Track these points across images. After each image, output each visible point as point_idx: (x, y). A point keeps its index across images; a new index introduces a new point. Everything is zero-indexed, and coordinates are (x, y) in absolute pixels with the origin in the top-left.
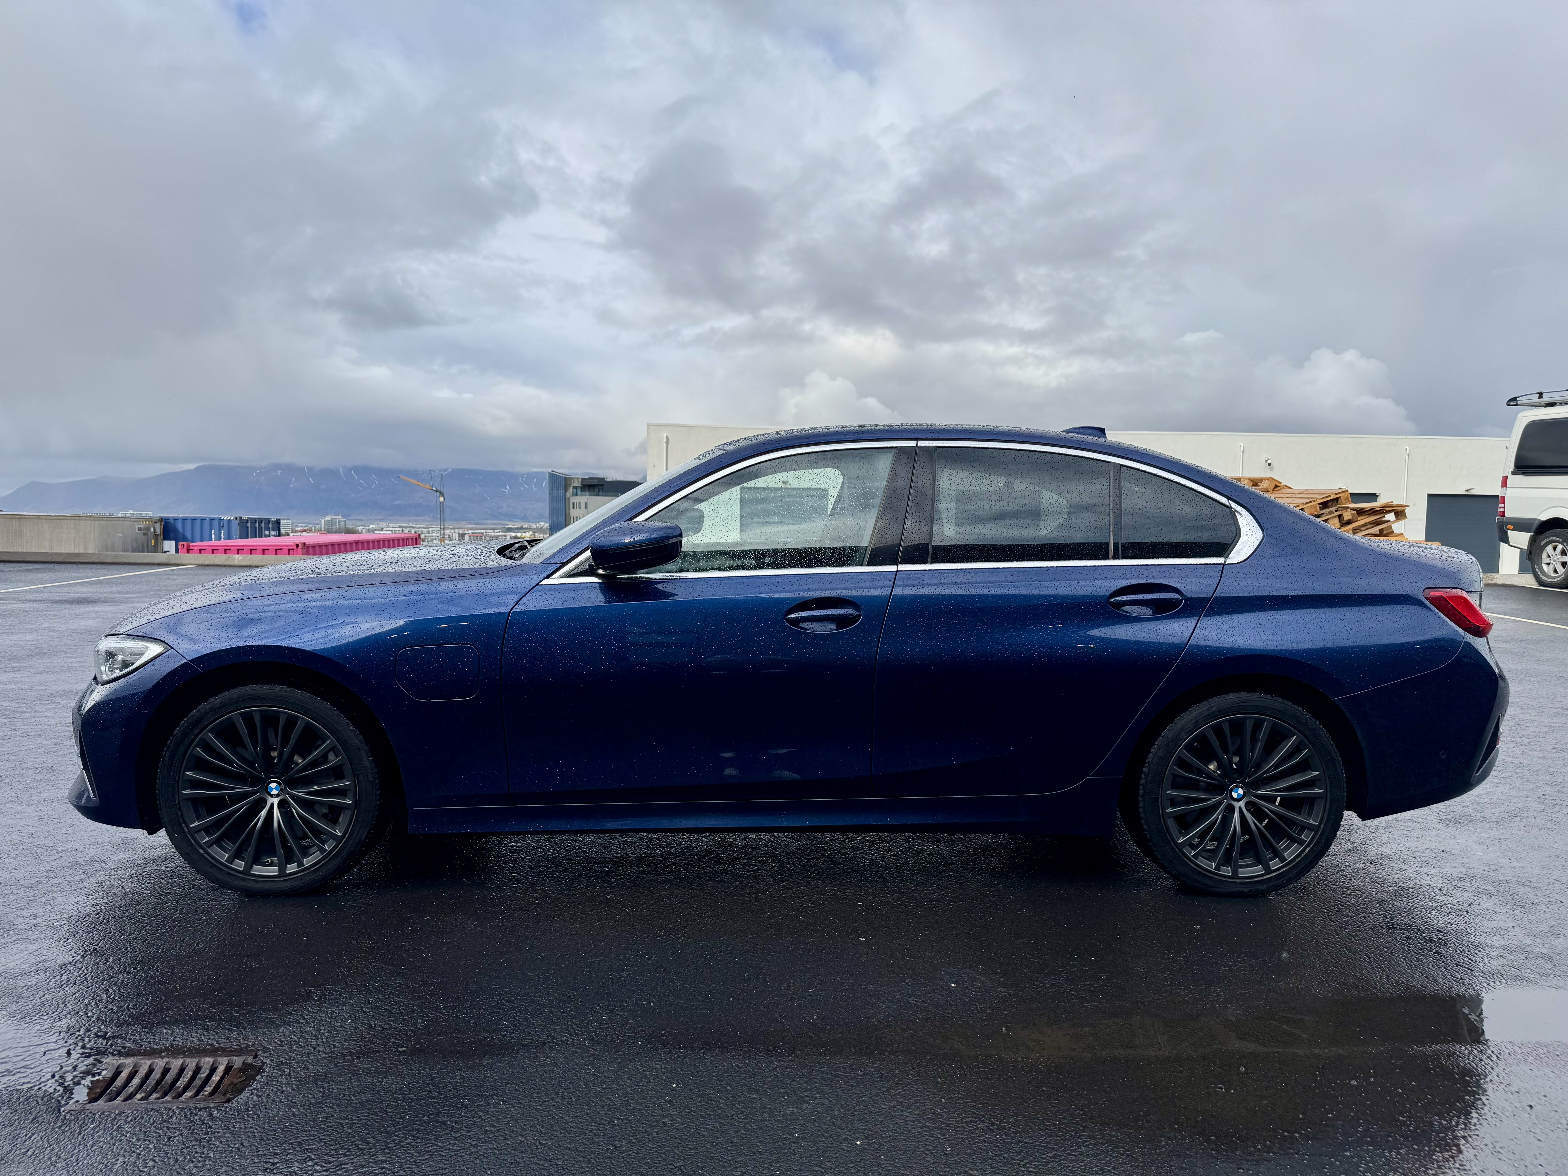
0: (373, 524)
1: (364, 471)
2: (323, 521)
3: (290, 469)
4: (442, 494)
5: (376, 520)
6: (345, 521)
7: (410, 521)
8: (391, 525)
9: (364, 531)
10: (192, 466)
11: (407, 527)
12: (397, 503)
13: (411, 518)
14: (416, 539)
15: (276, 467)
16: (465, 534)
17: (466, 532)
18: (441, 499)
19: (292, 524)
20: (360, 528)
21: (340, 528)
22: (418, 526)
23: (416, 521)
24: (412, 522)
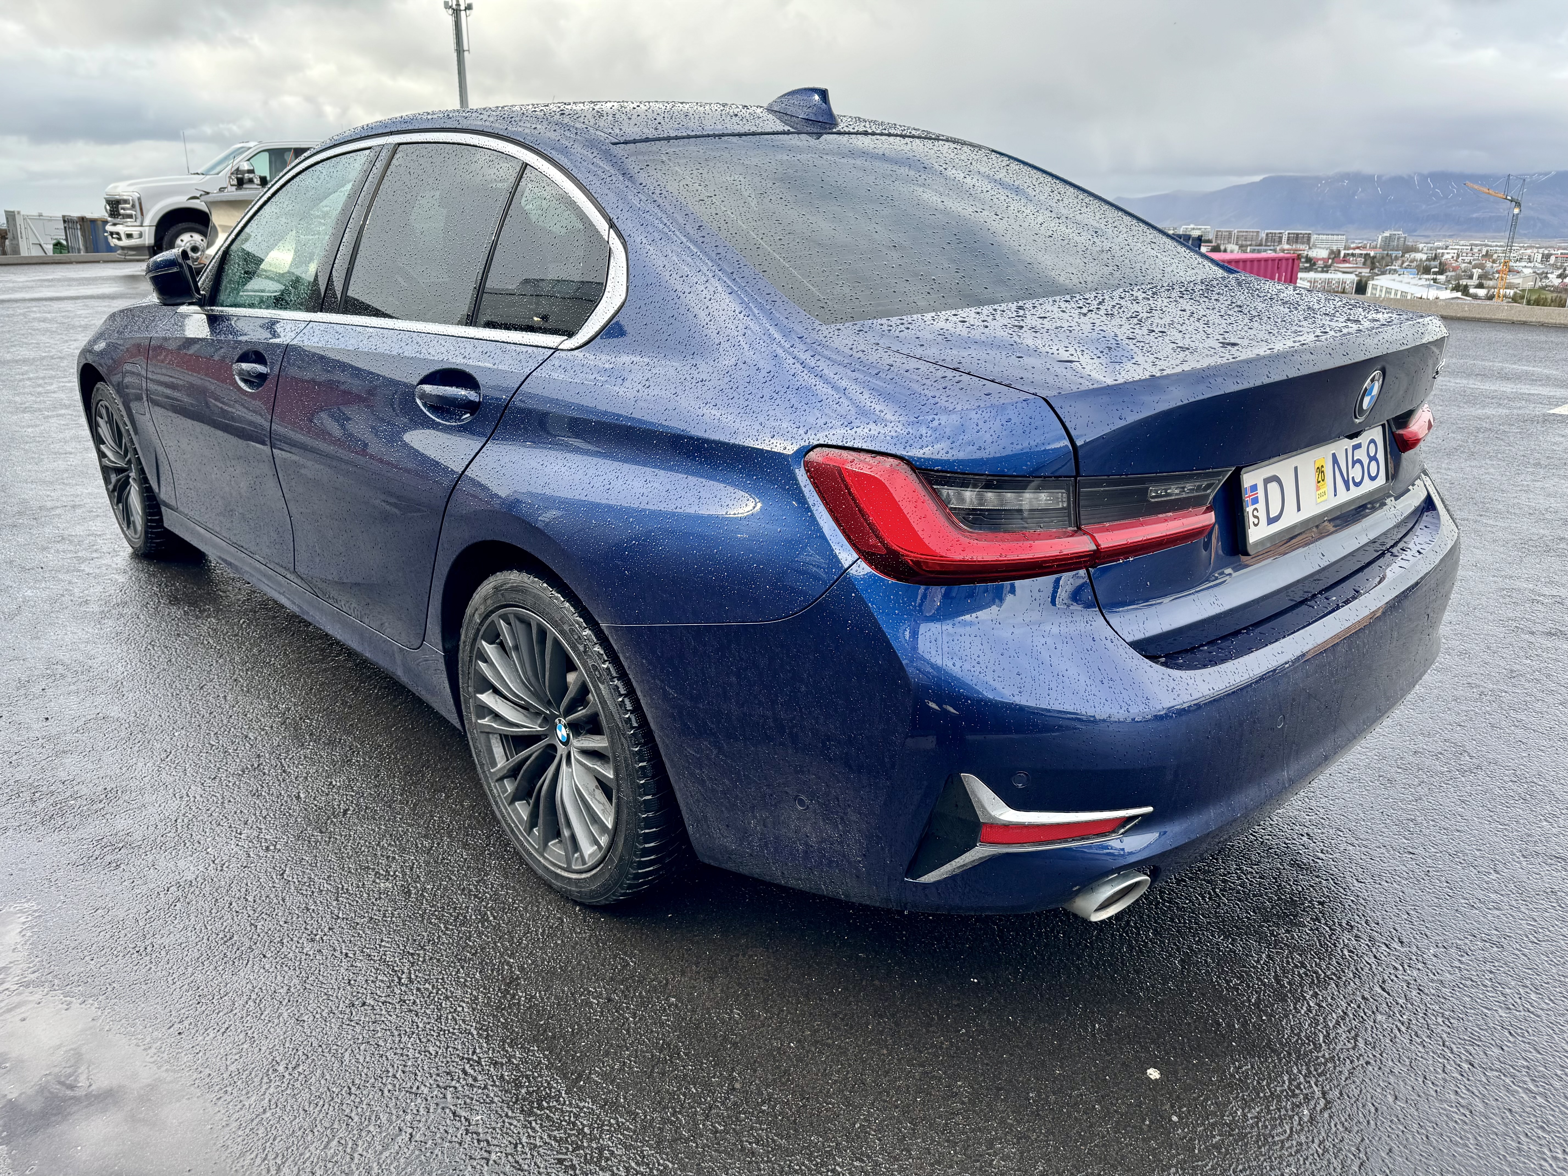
0: (1439, 241)
1: (1442, 178)
2: (1380, 237)
3: (1358, 179)
4: (1518, 204)
5: (1445, 236)
6: (1405, 238)
7: (1486, 238)
8: (1462, 242)
9: (1425, 249)
10: (1257, 178)
11: (1476, 245)
12: (1475, 215)
13: (1488, 234)
14: (1293, 260)
15: (1346, 176)
16: (1552, 254)
17: (1552, 252)
18: (1516, 211)
19: (1347, 240)
20: (1421, 246)
21: (1398, 245)
22: (1495, 244)
23: (1494, 238)
24: (1488, 239)
